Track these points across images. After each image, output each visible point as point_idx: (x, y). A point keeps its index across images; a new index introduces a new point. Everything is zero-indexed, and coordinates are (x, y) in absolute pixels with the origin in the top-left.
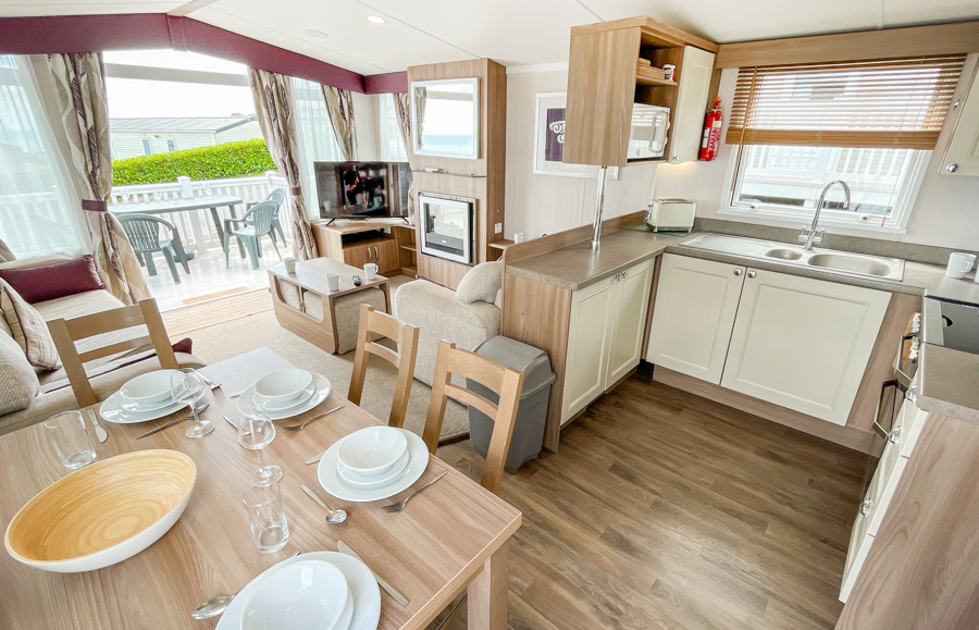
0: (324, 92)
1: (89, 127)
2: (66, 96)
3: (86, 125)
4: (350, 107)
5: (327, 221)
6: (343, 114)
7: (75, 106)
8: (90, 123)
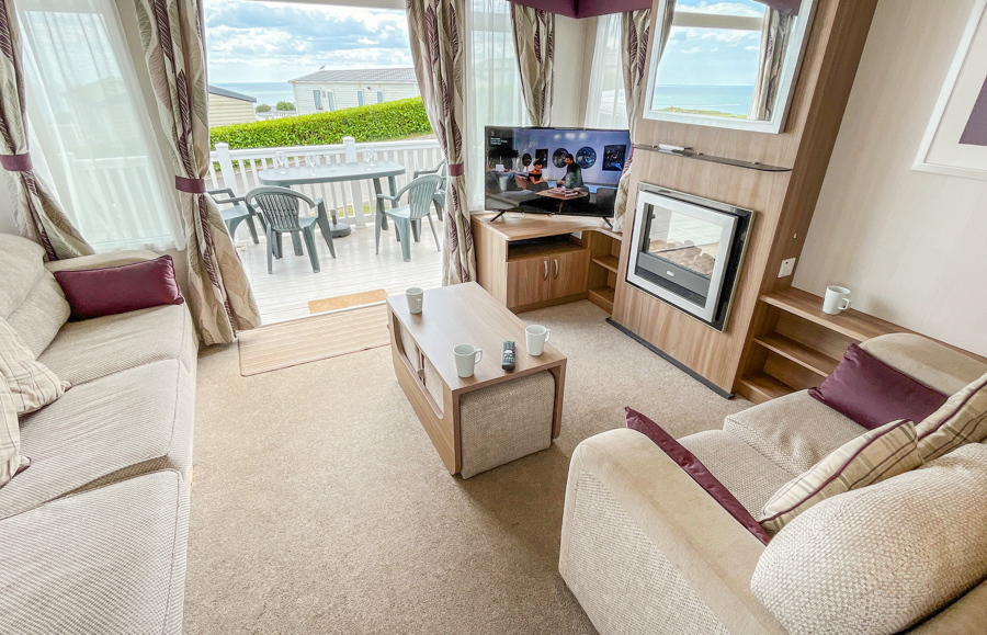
0: (513, 16)
1: (178, 71)
2: (149, 27)
3: (174, 70)
4: (550, 41)
5: (492, 215)
6: (538, 51)
7: (160, 42)
8: (180, 66)
